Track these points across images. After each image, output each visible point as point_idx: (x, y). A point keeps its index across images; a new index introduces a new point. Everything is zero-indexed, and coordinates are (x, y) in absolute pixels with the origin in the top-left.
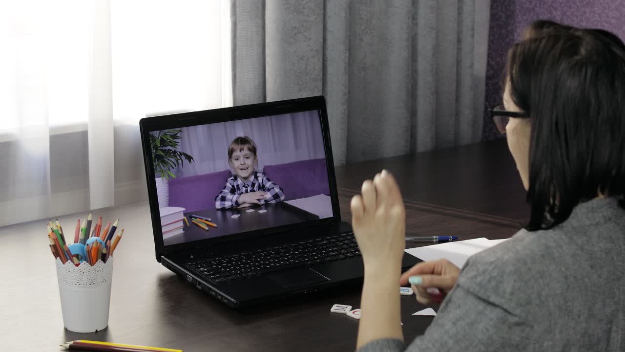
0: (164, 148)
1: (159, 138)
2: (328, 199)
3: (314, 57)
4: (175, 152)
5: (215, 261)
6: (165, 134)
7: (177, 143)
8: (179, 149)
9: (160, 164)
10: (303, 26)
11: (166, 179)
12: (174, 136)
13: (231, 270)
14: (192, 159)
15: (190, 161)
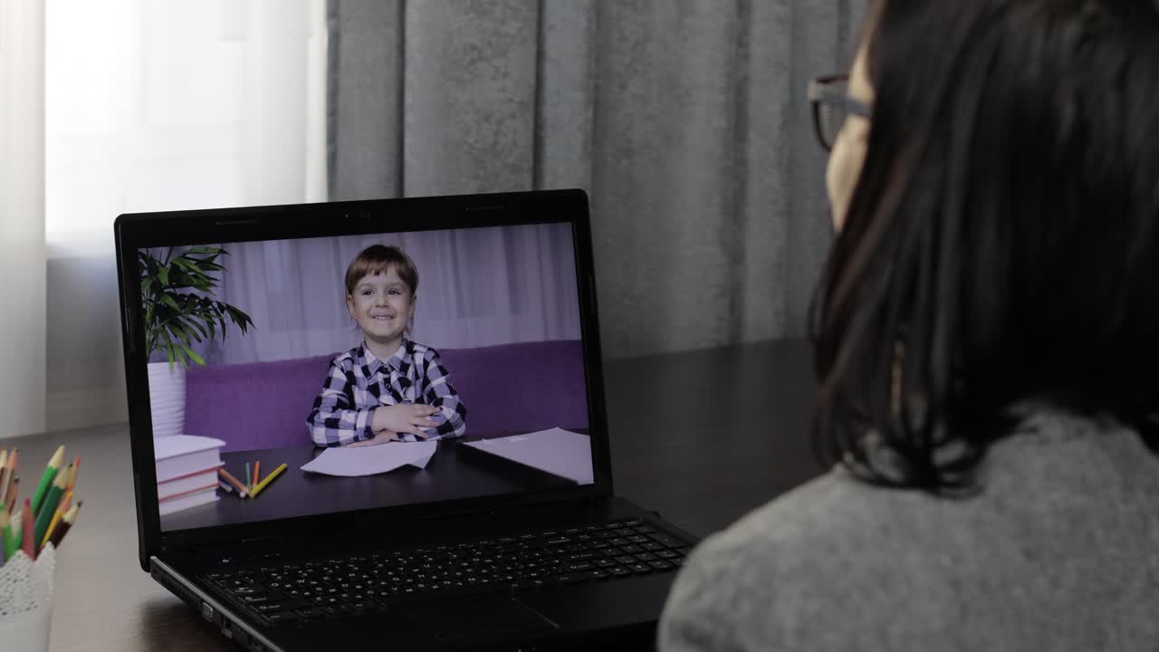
0: (179, 291)
1: (169, 266)
2: (585, 441)
3: (513, 116)
4: (207, 302)
5: (280, 572)
6: (184, 256)
7: (212, 281)
8: (216, 295)
9: (167, 328)
10: (490, 44)
11: (180, 367)
12: (207, 264)
13: (314, 594)
14: (251, 322)
15: (244, 327)
